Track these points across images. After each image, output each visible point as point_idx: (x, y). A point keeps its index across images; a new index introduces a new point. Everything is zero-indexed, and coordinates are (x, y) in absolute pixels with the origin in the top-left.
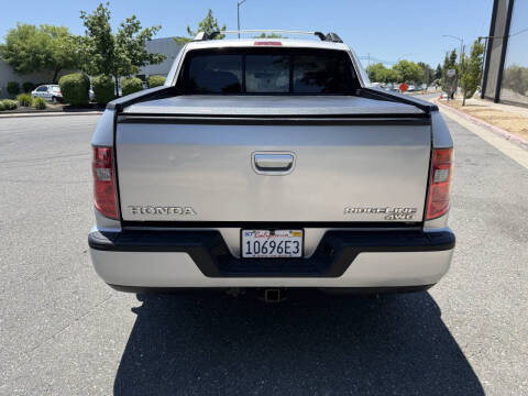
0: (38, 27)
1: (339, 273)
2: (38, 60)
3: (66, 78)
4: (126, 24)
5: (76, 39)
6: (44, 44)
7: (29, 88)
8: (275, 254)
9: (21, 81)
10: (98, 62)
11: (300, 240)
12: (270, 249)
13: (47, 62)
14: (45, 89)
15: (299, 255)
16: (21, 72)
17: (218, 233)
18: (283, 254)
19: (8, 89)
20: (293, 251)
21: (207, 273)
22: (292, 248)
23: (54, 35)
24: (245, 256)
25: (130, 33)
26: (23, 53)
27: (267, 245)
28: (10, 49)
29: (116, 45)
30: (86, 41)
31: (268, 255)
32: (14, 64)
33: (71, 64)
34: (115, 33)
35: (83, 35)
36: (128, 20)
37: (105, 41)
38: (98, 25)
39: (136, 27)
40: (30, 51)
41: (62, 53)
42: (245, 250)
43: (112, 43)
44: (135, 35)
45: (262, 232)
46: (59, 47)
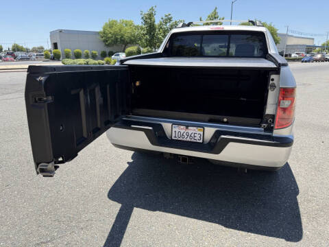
0: (119, 21)
1: (218, 152)
2: (117, 39)
3: (129, 49)
4: (164, 18)
5: (137, 27)
6: (120, 30)
7: (111, 54)
8: (188, 139)
9: (108, 50)
10: (146, 40)
11: (202, 133)
12: (186, 136)
13: (121, 40)
14: (118, 55)
15: (201, 141)
16: (108, 46)
17: (161, 125)
18: (193, 140)
19: (101, 55)
20: (198, 139)
21: (153, 143)
22: (197, 137)
23: (126, 25)
24: (173, 138)
25: (166, 23)
26: (110, 35)
27: (185, 134)
28: (104, 33)
29: (157, 30)
30: (142, 28)
31: (185, 139)
32: (105, 41)
33: (132, 41)
34: (157, 23)
35: (140, 25)
36: (166, 16)
37: (151, 28)
38: (149, 19)
39: (170, 19)
40: (113, 34)
41: (129, 35)
42: (174, 135)
43: (155, 29)
44: (168, 24)
45: (182, 127)
46: (127, 32)
